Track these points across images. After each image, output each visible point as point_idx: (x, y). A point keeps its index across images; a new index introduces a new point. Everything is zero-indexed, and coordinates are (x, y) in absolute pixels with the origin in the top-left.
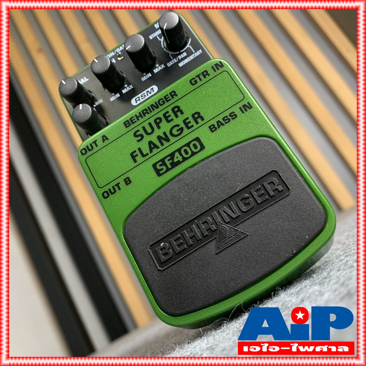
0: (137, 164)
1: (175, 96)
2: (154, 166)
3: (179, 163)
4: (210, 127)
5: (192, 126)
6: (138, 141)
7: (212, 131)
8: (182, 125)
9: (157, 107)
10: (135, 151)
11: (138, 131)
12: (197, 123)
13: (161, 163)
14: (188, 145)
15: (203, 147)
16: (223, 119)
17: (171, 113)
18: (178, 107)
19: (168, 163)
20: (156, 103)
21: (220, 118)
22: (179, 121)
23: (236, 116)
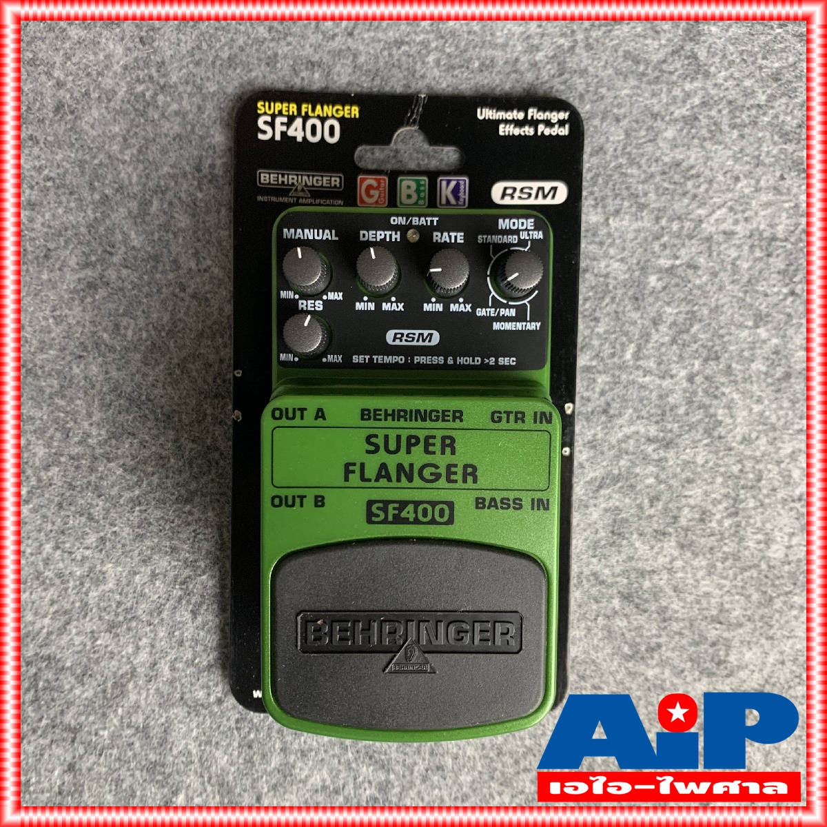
0: (347, 484)
1: (458, 421)
2: (370, 503)
3: (406, 521)
4: (477, 499)
5: (456, 481)
6: (368, 452)
7: (477, 507)
8: (443, 471)
9: (424, 420)
10: (354, 464)
11: (376, 436)
12: (465, 481)
13: (381, 505)
14: (433, 504)
15: (451, 521)
16: (502, 500)
17: (438, 442)
18: (453, 440)
19: (391, 512)
20: (425, 411)
21: (498, 496)
22: (442, 460)
23: (521, 507)
